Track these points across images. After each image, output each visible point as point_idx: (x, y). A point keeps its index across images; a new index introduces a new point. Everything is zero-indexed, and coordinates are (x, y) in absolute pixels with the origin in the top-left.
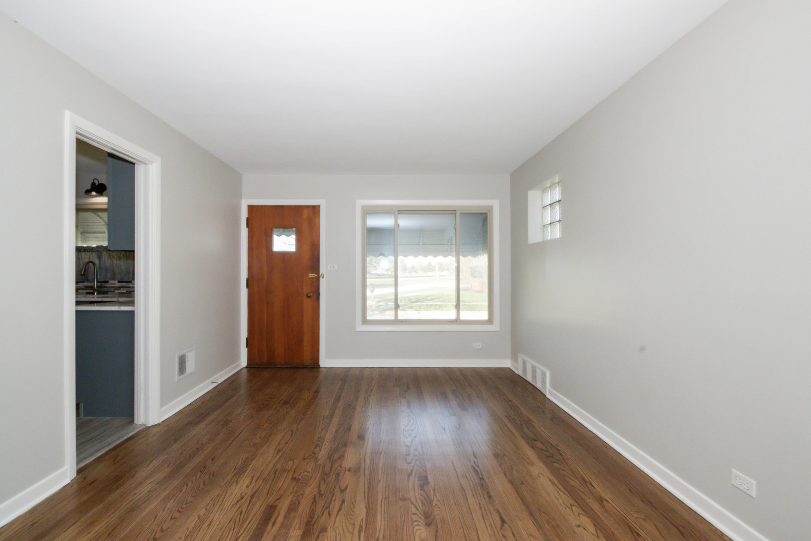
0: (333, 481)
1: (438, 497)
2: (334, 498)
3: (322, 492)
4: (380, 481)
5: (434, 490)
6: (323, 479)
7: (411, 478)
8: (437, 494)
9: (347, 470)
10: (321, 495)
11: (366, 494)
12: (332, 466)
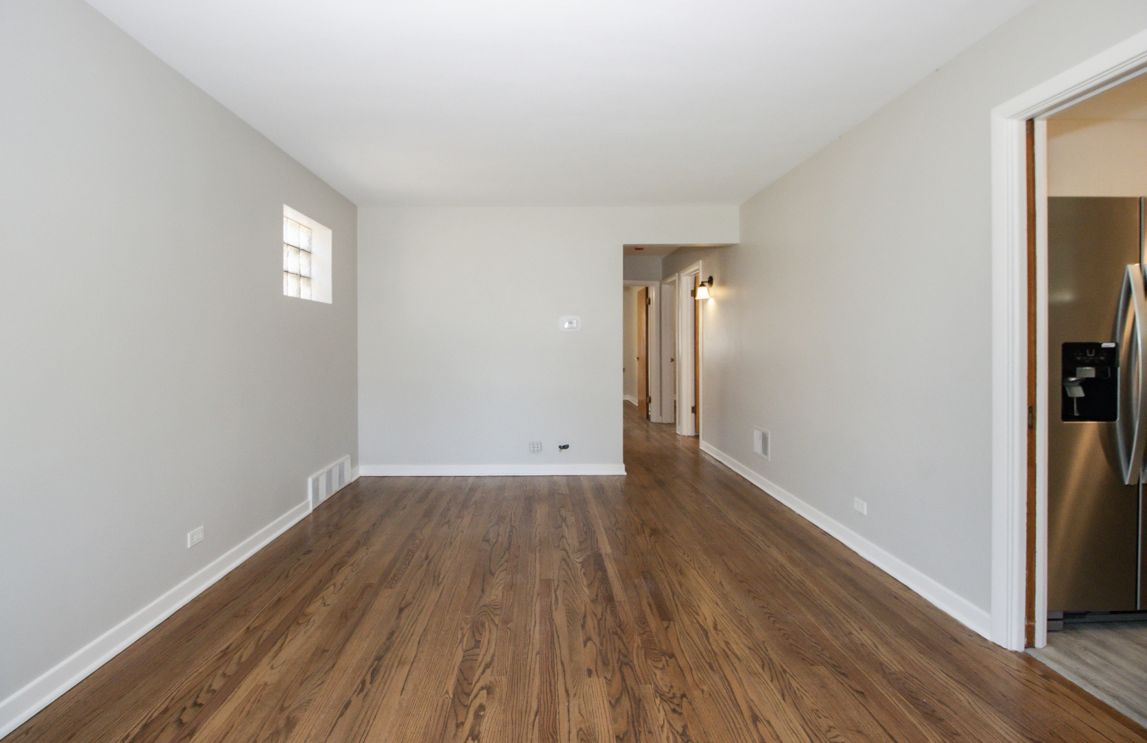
0: (609, 654)
1: (460, 632)
2: (597, 630)
3: (616, 637)
4: (538, 653)
5: (462, 641)
6: (625, 656)
7: (488, 658)
8: (460, 637)
9: (594, 672)
10: (616, 633)
11: (555, 635)
12: (623, 680)
